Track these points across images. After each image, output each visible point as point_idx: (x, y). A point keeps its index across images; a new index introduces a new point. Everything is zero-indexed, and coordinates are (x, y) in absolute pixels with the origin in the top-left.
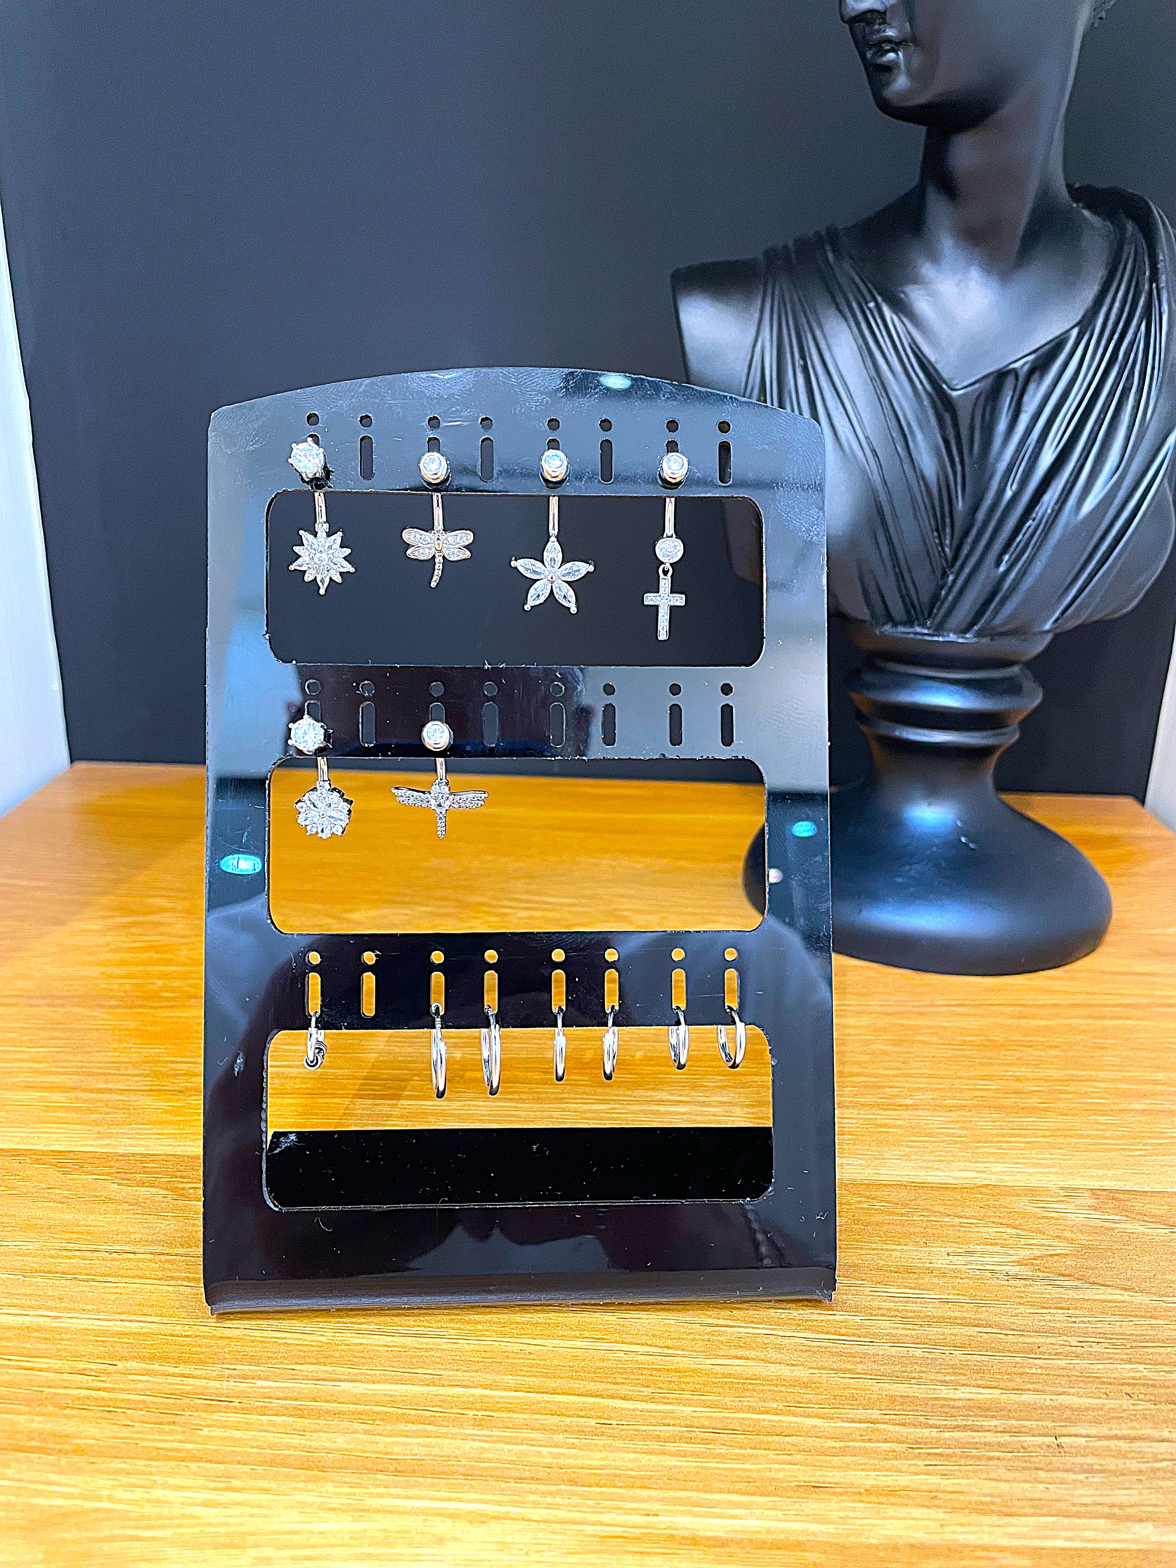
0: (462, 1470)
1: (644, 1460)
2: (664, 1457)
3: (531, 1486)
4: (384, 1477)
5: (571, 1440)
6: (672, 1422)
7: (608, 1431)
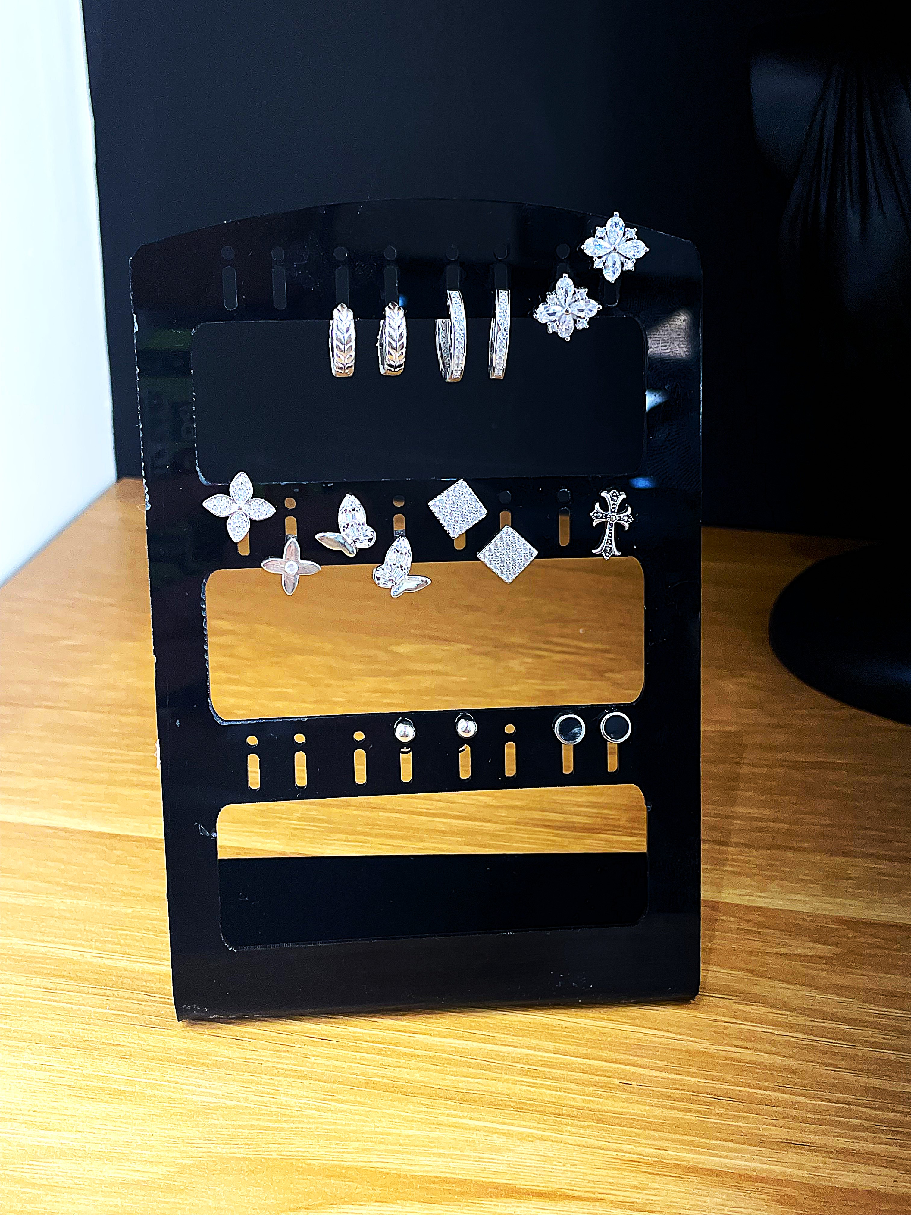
0: (512, 1104)
1: (658, 1111)
2: (673, 1111)
3: (567, 1121)
4: (453, 1104)
5: (599, 1092)
6: (681, 1088)
7: (629, 1089)
